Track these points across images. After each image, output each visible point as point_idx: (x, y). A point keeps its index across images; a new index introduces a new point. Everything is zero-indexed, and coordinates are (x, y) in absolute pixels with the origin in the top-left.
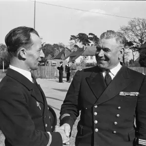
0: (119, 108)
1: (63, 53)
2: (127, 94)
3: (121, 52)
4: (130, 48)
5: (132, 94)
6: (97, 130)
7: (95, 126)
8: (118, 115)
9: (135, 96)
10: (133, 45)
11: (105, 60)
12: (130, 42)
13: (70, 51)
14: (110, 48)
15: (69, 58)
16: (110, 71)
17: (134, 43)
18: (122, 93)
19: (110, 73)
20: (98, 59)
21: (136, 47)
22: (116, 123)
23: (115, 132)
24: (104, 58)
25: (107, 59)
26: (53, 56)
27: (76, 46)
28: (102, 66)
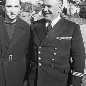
0: (56, 48)
1: (31, 8)
2: (62, 38)
3: (60, 7)
4: (74, 6)
5: (66, 38)
6: (40, 64)
7: (39, 61)
8: (55, 54)
9: (69, 39)
10: (76, 3)
11: (49, 14)
12: (74, 1)
13: (36, 7)
14: (52, 5)
15: (35, 11)
16: (51, 22)
17: (77, 2)
18: (58, 38)
19: (51, 24)
20: (44, 13)
21: (78, 5)
22: (53, 59)
23: (53, 66)
24: (48, 12)
25: (50, 13)
26: (24, 10)
27: (39, 3)
28: (47, 18)
